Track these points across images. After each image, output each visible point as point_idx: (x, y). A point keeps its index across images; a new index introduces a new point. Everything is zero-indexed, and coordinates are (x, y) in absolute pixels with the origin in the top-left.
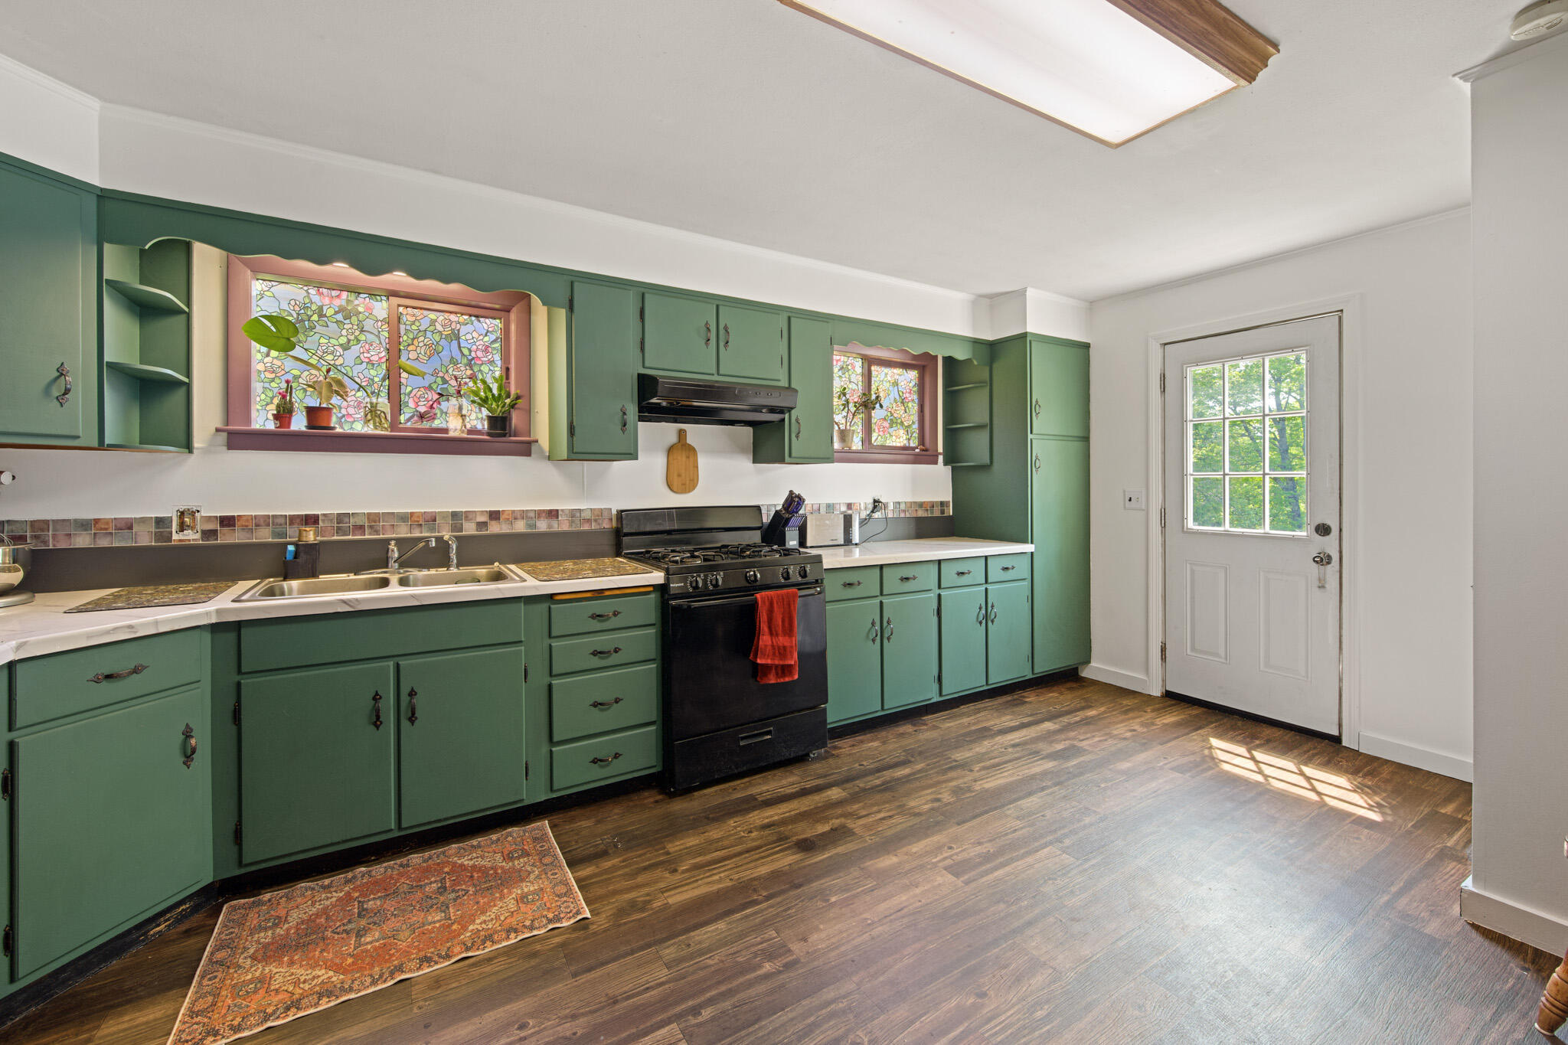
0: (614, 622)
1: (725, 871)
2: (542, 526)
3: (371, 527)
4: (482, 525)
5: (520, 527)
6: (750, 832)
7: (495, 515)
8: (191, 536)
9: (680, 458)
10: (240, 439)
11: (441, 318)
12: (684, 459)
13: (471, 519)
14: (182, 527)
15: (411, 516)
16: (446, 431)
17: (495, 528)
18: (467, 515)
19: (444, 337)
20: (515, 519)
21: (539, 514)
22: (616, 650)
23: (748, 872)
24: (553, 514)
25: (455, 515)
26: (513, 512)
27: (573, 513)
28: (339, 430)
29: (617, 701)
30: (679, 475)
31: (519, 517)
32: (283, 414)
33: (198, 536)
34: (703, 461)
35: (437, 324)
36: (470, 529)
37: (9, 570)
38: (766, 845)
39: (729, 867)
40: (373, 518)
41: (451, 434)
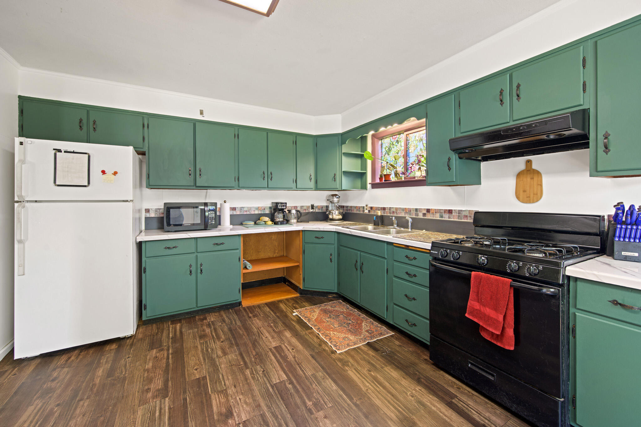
0: (413, 262)
1: (374, 387)
2: (446, 217)
3: (396, 212)
4: (424, 215)
5: (437, 217)
6: (412, 396)
7: (428, 211)
8: (366, 211)
9: (527, 179)
10: (374, 186)
11: (418, 134)
12: (529, 179)
13: (421, 212)
14: (366, 209)
15: (405, 209)
16: (414, 178)
17: (429, 217)
18: (420, 210)
19: (418, 141)
20: (436, 213)
21: (445, 211)
22: (415, 276)
23: (374, 396)
24: (450, 212)
25: (416, 210)
26: (435, 209)
27: (460, 212)
28: (392, 181)
29: (414, 299)
30: (524, 191)
31: (437, 212)
32: (381, 179)
33: (368, 212)
34: (546, 180)
35: (416, 137)
36: (421, 216)
37: (338, 215)
38: (401, 403)
39: (378, 389)
40: (396, 209)
41: (416, 178)
